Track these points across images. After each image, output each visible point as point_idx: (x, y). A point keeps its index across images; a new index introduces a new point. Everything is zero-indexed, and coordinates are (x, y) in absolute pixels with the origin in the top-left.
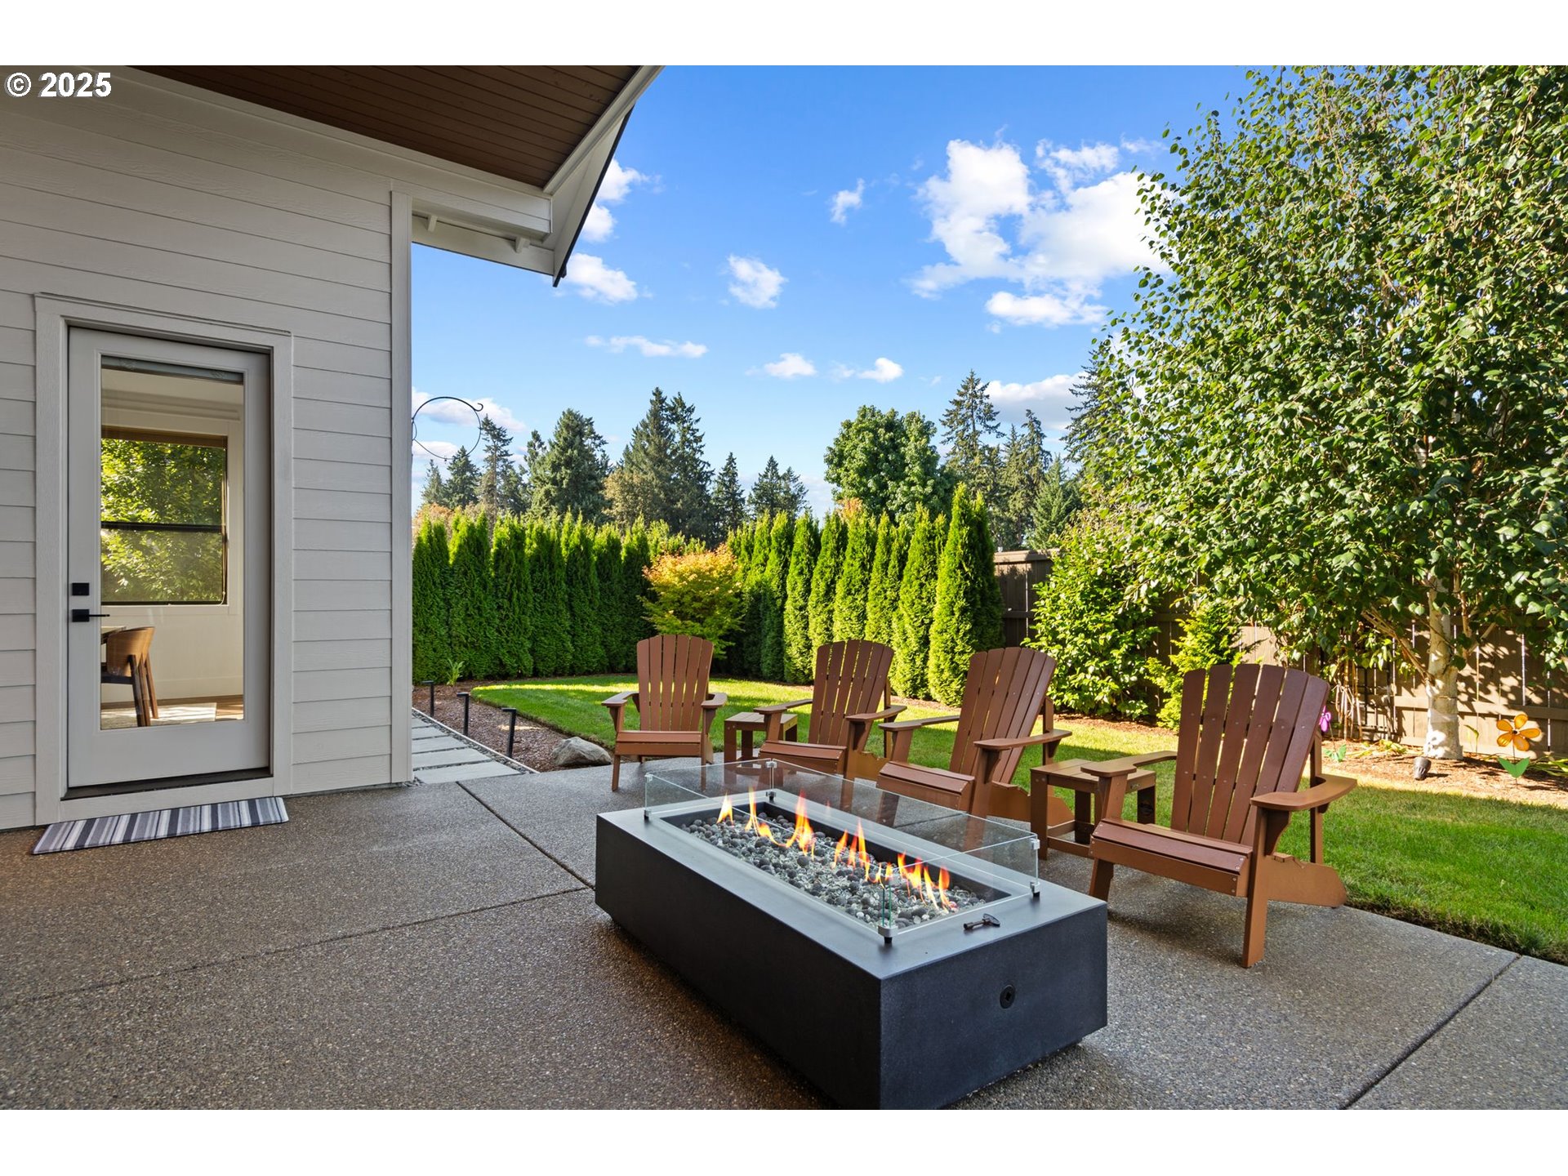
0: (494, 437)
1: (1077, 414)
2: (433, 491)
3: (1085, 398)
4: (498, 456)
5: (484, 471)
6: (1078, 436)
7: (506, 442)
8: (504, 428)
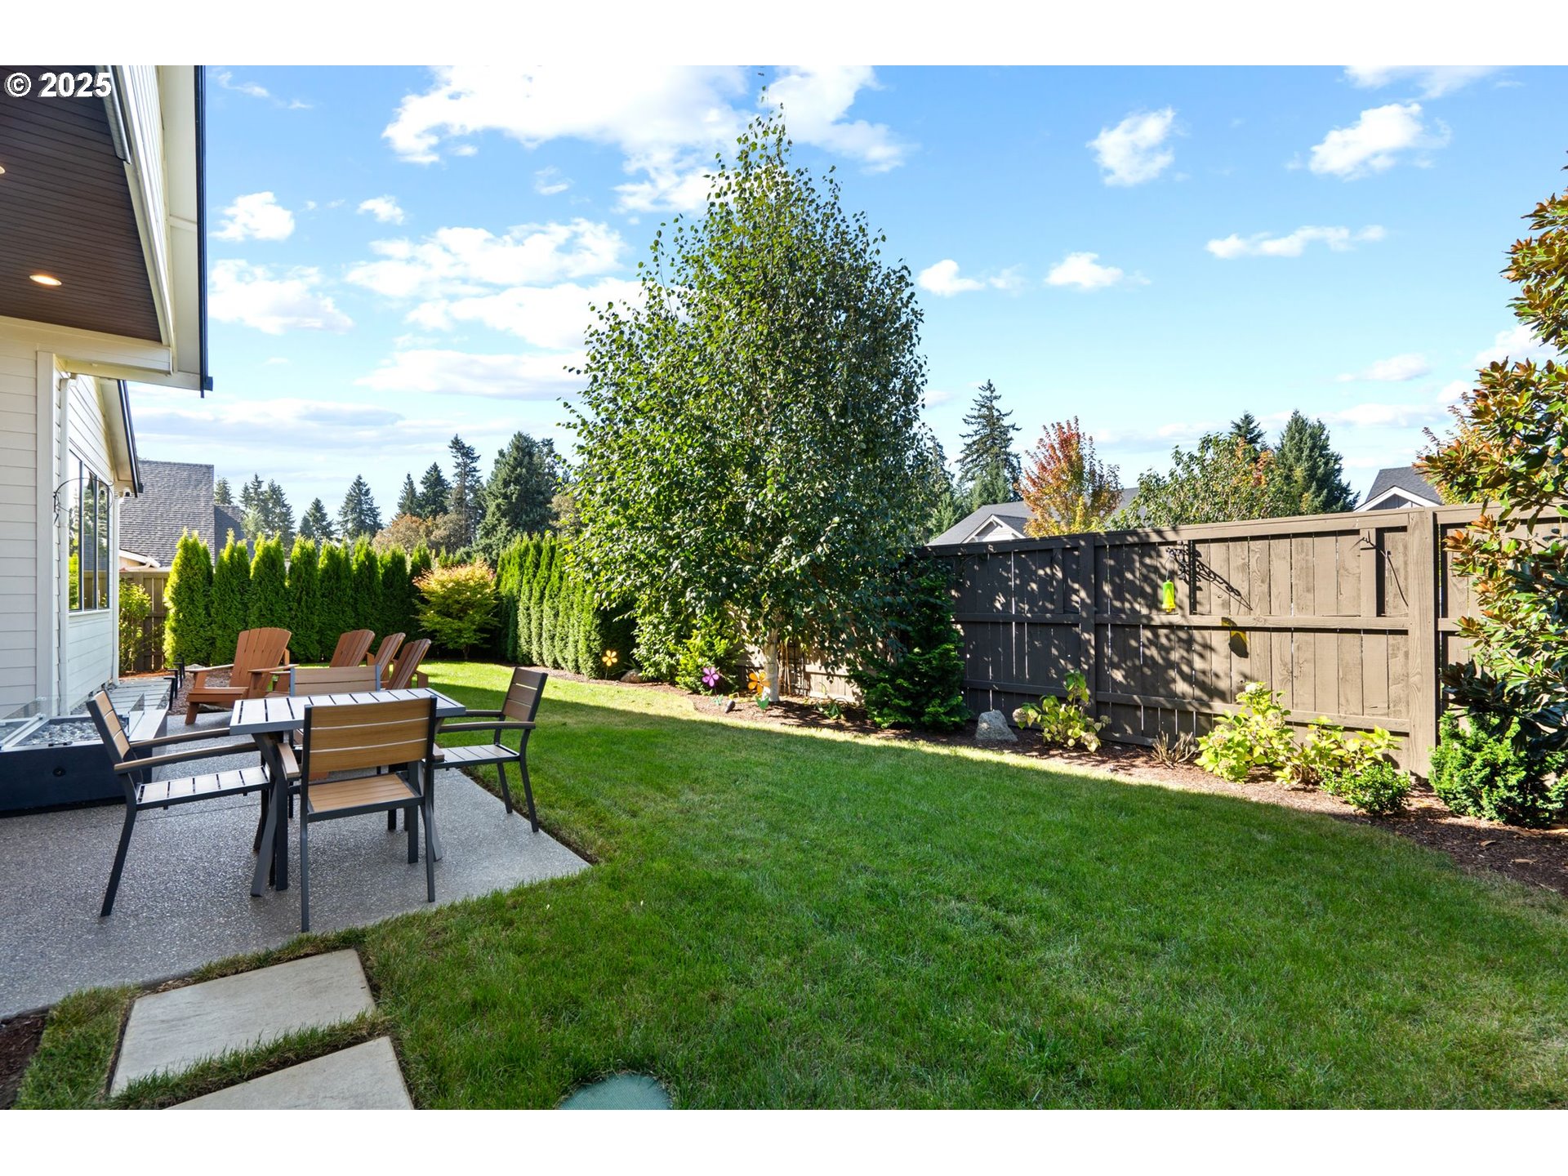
0: (463, 455)
1: (969, 441)
2: (408, 502)
3: (975, 427)
4: (467, 471)
5: (454, 485)
6: (969, 459)
7: (475, 459)
8: (473, 446)
